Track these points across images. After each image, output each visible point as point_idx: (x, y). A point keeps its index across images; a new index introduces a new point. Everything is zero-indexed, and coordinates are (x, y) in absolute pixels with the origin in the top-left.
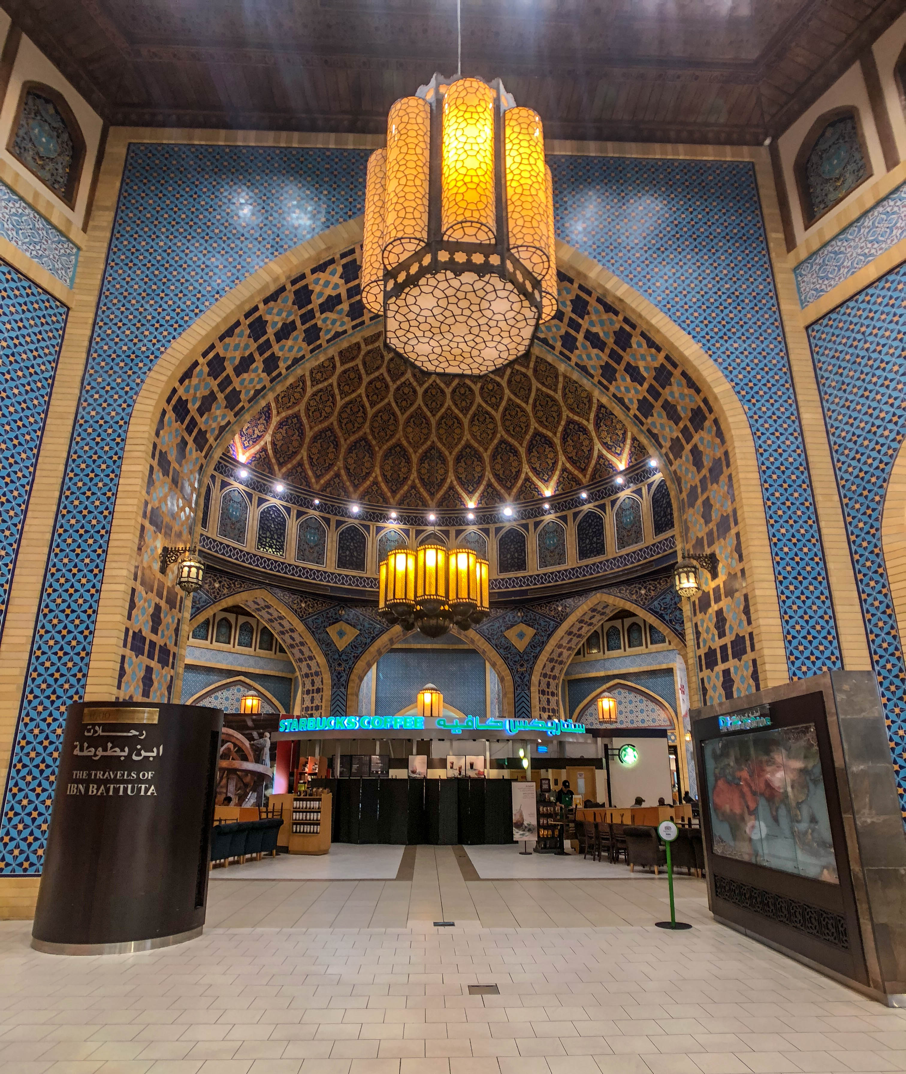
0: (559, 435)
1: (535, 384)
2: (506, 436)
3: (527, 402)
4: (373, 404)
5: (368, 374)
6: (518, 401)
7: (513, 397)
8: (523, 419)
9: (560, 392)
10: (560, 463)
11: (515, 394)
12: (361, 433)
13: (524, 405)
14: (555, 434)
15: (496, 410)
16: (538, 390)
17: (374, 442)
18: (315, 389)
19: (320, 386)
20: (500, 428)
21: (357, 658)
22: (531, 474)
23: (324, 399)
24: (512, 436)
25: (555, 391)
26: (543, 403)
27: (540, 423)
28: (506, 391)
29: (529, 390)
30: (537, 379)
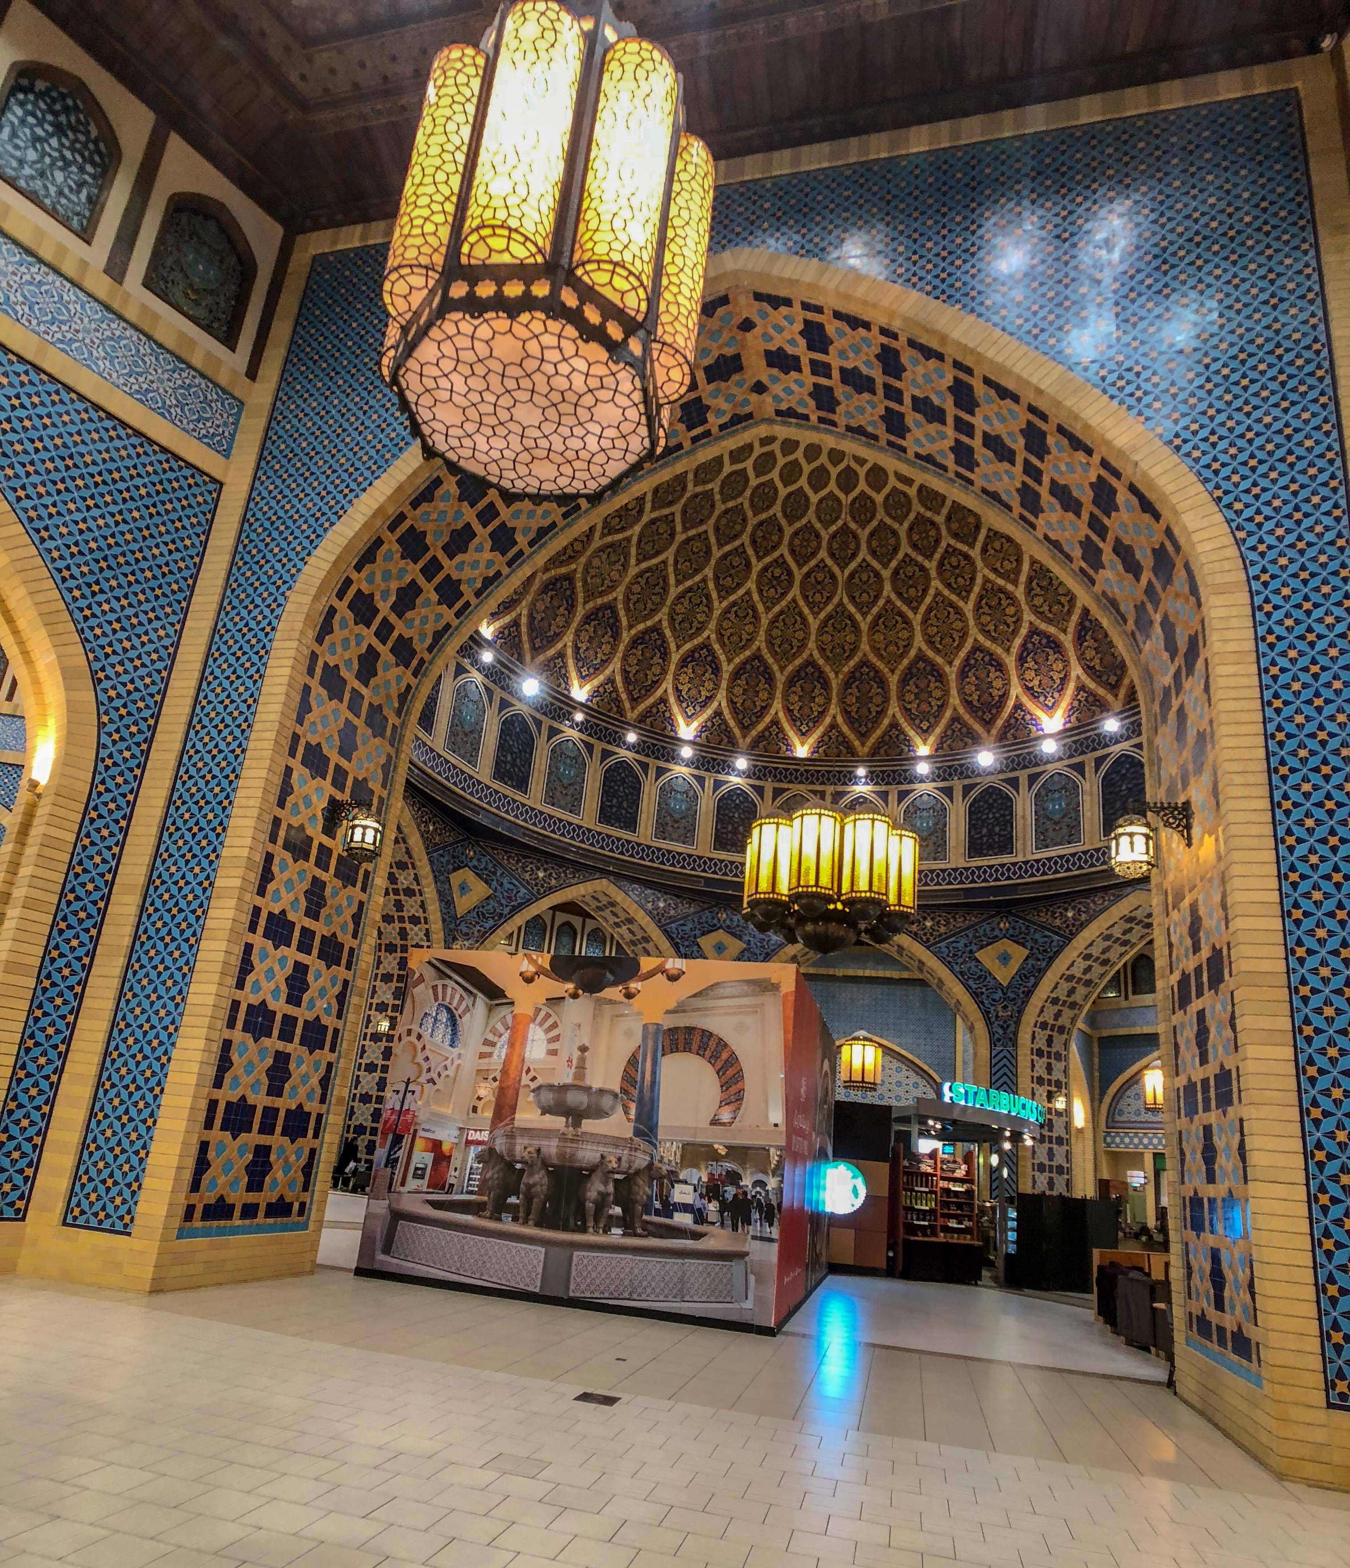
0: (633, 632)
1: (669, 555)
3: (639, 563)
6: (634, 552)
7: (635, 541)
8: (615, 576)
9: (681, 588)
11: (640, 541)
13: (633, 561)
14: (631, 627)
16: (665, 563)
20: (583, 560)
22: (569, 651)
24: (586, 583)
25: (678, 582)
26: (652, 581)
27: (627, 599)
28: (637, 529)
29: (658, 554)
30: (677, 552)
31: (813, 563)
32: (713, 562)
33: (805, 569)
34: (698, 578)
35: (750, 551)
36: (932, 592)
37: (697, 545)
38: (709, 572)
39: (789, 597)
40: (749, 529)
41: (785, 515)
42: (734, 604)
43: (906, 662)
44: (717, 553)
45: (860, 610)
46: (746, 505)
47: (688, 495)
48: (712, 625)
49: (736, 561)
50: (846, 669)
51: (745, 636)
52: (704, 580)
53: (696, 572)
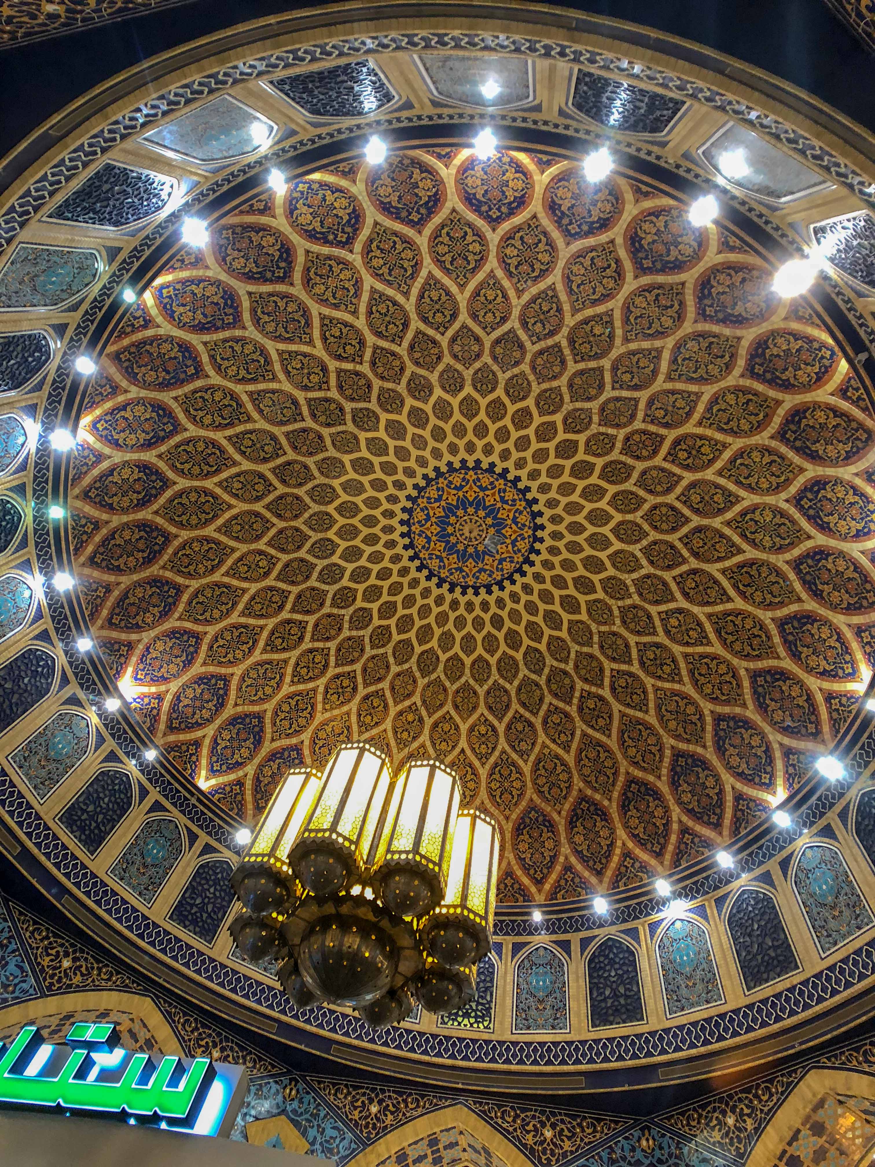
0: (804, 596)
1: (714, 569)
2: (752, 665)
3: (730, 599)
4: (567, 748)
5: (535, 714)
6: (720, 608)
7: (708, 609)
8: (749, 623)
9: (745, 546)
10: (845, 630)
11: (708, 604)
12: (575, 793)
13: (729, 606)
14: (799, 600)
15: (709, 643)
16: (723, 572)
17: (598, 797)
18: (488, 767)
19: (492, 760)
20: (735, 661)
22: (826, 685)
23: (506, 773)
24: (759, 657)
25: (740, 551)
26: (747, 580)
27: (771, 606)
28: (696, 609)
29: (716, 582)
30: (708, 561)
31: (652, 428)
32: (705, 522)
33: (663, 431)
34: (727, 531)
35: (679, 490)
36: (579, 317)
37: (697, 543)
38: (717, 522)
39: (699, 431)
40: (659, 500)
41: (629, 476)
42: (738, 483)
44: (696, 521)
45: (659, 358)
46: (640, 513)
47: (652, 570)
48: (770, 500)
49: (695, 498)
50: (728, 332)
51: (767, 459)
52: (728, 523)
53: (722, 536)
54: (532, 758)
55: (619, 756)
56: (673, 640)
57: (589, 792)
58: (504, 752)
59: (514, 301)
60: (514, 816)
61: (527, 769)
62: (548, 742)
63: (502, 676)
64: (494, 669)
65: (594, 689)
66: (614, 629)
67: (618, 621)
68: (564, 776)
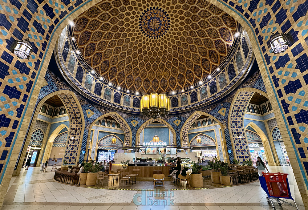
0: (185, 74)
2: (172, 75)
4: (141, 69)
5: (139, 61)
8: (176, 71)
10: (185, 81)
11: (174, 65)
12: (138, 76)
15: (170, 69)
16: (180, 63)
19: (128, 64)
20: (171, 73)
21: (138, 128)
22: (178, 84)
23: (129, 68)
24: (174, 75)
25: (184, 63)
26: (181, 66)
27: (181, 71)
28: (172, 64)
29: (178, 63)
30: (179, 61)
33: (194, 43)
34: (185, 60)
35: (186, 50)
36: (207, 21)
37: (180, 57)
38: (185, 58)
39: (197, 48)
40: (183, 48)
41: (183, 41)
42: (193, 57)
43: (219, 34)
44: (183, 55)
45: (205, 37)
47: (172, 55)
48: (193, 62)
49: (187, 53)
50: (214, 46)
51: (198, 59)
52: (186, 59)
53: (184, 60)
54: (135, 68)
55: (148, 74)
56: (166, 65)
57: (140, 77)
58: (131, 64)
59: (205, 8)
60: (128, 75)
61: (133, 69)
62: (139, 67)
63: (138, 52)
64: (138, 50)
65: (150, 64)
66: (160, 58)
67: (161, 57)
68: (138, 73)
